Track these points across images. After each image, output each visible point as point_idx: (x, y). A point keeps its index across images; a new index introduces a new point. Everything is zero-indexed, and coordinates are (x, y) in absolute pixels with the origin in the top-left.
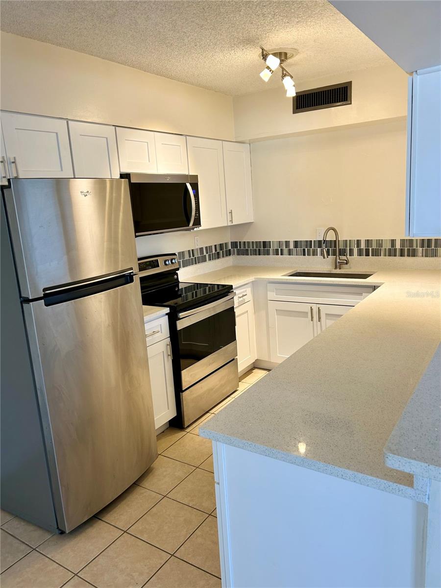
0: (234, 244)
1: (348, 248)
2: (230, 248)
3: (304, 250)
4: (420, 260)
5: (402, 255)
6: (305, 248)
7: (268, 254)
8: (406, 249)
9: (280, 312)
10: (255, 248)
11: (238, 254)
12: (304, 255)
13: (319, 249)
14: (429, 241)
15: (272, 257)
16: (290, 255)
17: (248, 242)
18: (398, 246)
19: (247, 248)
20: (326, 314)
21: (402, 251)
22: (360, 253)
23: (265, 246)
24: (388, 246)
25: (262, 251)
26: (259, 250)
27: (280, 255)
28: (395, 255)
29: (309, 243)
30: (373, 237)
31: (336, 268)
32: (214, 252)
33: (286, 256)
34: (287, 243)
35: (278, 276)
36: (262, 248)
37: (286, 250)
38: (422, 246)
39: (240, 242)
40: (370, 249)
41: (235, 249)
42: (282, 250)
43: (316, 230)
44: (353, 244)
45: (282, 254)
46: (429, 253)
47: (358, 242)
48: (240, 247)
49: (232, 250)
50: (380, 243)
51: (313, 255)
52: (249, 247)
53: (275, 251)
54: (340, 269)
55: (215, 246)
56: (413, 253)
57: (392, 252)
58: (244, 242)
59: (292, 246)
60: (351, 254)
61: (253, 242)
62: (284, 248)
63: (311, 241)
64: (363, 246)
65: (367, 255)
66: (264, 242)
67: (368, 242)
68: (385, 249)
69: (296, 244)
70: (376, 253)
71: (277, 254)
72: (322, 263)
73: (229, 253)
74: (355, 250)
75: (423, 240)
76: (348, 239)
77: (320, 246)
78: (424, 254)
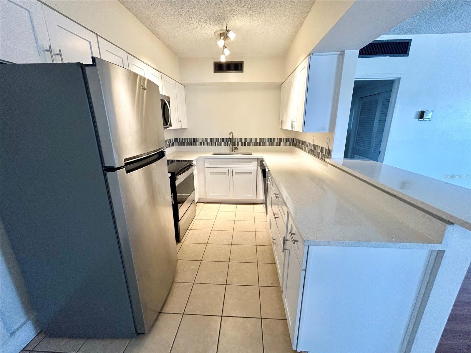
0: (176, 140)
1: (237, 142)
2: (174, 142)
3: (215, 143)
4: (267, 147)
5: (260, 145)
6: (216, 142)
7: (196, 145)
8: (261, 142)
9: (211, 173)
10: (188, 142)
11: (179, 145)
12: (215, 145)
13: (223, 143)
14: (271, 139)
15: (198, 146)
16: (208, 145)
17: (184, 139)
18: (258, 141)
19: (184, 142)
20: (235, 173)
21: (260, 143)
22: (242, 145)
23: (194, 141)
24: (253, 141)
25: (192, 144)
26: (191, 143)
27: (202, 146)
28: (257, 145)
29: (218, 140)
30: (248, 137)
31: (232, 151)
32: (167, 143)
33: (206, 146)
34: (206, 140)
35: (210, 155)
36: (193, 142)
37: (206, 143)
38: (268, 141)
39: (180, 139)
40: (247, 142)
41: (177, 142)
42: (203, 143)
43: (221, 133)
44: (238, 139)
45: (204, 145)
46: (271, 144)
47: (241, 139)
48: (180, 141)
49: (175, 143)
50: (251, 140)
51: (220, 145)
52: (185, 141)
53: (200, 143)
54: (234, 152)
55: (168, 140)
56: (264, 144)
57: (256, 144)
58: (182, 139)
59: (209, 141)
60: (238, 145)
61: (187, 139)
62: (205, 141)
63: (219, 139)
64: (243, 141)
65: (245, 145)
66: (194, 139)
67: (245, 139)
68: (253, 142)
69: (211, 140)
70: (249, 144)
71: (201, 145)
72: (224, 149)
73: (173, 145)
74: (240, 143)
75: (268, 139)
76: (237, 138)
77: (223, 141)
78: (269, 145)
